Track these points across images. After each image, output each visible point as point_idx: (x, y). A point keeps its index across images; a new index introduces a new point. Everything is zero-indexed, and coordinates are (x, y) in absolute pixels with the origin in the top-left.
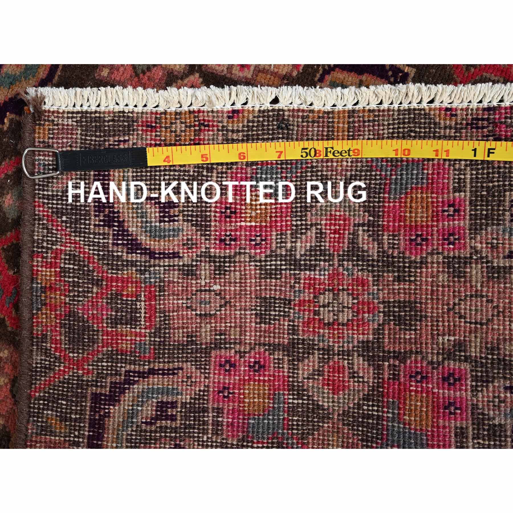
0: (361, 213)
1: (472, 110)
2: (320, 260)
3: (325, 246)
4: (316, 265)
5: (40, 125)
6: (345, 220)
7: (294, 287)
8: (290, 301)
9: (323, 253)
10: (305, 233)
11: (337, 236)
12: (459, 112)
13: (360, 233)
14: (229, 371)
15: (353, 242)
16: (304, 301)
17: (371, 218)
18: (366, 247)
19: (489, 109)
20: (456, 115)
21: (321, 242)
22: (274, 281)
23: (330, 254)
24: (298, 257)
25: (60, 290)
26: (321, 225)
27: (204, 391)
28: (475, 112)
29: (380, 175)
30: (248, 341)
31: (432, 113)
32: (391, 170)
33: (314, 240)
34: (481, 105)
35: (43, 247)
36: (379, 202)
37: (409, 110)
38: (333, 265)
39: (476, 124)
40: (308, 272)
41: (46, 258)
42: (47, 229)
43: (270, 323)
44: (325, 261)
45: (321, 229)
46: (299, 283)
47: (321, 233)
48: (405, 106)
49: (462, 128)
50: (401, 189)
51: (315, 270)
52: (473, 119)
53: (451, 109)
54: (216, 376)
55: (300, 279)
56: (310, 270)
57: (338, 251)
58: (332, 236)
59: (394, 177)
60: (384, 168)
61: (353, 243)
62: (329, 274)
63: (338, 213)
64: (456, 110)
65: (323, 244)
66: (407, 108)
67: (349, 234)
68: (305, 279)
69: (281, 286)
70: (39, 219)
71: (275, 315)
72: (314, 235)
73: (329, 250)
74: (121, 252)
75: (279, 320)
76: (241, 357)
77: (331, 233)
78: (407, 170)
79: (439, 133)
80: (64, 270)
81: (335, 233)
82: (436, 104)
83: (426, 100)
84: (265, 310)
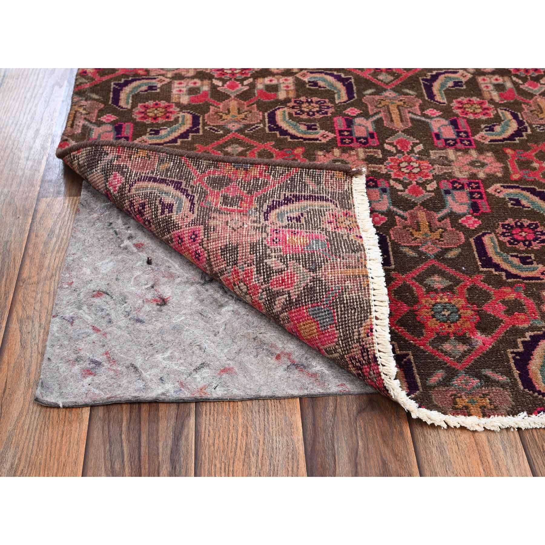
0: (297, 293)
1: (373, 347)
2: (264, 275)
3: (273, 276)
4: (260, 273)
5: (344, 174)
6: (291, 283)
7: (245, 264)
8: (236, 264)
9: (269, 276)
10: (281, 262)
11: (281, 282)
12: (370, 338)
13: (285, 296)
14: (191, 238)
15: (279, 294)
16: (238, 273)
17: (294, 300)
18: (276, 303)
19: (375, 358)
20: (368, 336)
21: (276, 272)
22: (249, 250)
23: (268, 280)
24: (265, 261)
25: (246, 177)
26: (288, 269)
27: (178, 226)
28: (372, 348)
29: (323, 298)
30: (209, 244)
31: (369, 320)
32: (327, 304)
33: (277, 268)
34: (376, 352)
35: (271, 170)
36: (305, 302)
37: (370, 306)
38: (262, 285)
39: (364, 352)
40: (255, 269)
41: (265, 172)
42: (283, 173)
43: (222, 255)
44: (264, 278)
45: (284, 270)
46: (248, 266)
47: (282, 271)
48: (373, 303)
49: (360, 342)
50: (316, 314)
51: (257, 274)
52: (367, 348)
53: (372, 331)
54: (187, 231)
55: (251, 265)
56: (257, 270)
57: (272, 285)
58: (280, 278)
59: (322, 307)
60: (328, 299)
61: (277, 293)
62: (256, 284)
63: (295, 278)
64: (372, 335)
65: (275, 274)
66: (371, 304)
67: (283, 289)
68: (251, 269)
69: (245, 255)
70: (288, 170)
71: (227, 257)
72: (280, 267)
73: (271, 279)
74: (269, 203)
75: (224, 260)
76: (200, 243)
77: (282, 277)
78: (329, 314)
79: (355, 328)
80: (257, 179)
81: (282, 280)
82: (375, 321)
83: (377, 315)
84: (229, 250)
